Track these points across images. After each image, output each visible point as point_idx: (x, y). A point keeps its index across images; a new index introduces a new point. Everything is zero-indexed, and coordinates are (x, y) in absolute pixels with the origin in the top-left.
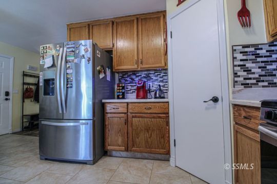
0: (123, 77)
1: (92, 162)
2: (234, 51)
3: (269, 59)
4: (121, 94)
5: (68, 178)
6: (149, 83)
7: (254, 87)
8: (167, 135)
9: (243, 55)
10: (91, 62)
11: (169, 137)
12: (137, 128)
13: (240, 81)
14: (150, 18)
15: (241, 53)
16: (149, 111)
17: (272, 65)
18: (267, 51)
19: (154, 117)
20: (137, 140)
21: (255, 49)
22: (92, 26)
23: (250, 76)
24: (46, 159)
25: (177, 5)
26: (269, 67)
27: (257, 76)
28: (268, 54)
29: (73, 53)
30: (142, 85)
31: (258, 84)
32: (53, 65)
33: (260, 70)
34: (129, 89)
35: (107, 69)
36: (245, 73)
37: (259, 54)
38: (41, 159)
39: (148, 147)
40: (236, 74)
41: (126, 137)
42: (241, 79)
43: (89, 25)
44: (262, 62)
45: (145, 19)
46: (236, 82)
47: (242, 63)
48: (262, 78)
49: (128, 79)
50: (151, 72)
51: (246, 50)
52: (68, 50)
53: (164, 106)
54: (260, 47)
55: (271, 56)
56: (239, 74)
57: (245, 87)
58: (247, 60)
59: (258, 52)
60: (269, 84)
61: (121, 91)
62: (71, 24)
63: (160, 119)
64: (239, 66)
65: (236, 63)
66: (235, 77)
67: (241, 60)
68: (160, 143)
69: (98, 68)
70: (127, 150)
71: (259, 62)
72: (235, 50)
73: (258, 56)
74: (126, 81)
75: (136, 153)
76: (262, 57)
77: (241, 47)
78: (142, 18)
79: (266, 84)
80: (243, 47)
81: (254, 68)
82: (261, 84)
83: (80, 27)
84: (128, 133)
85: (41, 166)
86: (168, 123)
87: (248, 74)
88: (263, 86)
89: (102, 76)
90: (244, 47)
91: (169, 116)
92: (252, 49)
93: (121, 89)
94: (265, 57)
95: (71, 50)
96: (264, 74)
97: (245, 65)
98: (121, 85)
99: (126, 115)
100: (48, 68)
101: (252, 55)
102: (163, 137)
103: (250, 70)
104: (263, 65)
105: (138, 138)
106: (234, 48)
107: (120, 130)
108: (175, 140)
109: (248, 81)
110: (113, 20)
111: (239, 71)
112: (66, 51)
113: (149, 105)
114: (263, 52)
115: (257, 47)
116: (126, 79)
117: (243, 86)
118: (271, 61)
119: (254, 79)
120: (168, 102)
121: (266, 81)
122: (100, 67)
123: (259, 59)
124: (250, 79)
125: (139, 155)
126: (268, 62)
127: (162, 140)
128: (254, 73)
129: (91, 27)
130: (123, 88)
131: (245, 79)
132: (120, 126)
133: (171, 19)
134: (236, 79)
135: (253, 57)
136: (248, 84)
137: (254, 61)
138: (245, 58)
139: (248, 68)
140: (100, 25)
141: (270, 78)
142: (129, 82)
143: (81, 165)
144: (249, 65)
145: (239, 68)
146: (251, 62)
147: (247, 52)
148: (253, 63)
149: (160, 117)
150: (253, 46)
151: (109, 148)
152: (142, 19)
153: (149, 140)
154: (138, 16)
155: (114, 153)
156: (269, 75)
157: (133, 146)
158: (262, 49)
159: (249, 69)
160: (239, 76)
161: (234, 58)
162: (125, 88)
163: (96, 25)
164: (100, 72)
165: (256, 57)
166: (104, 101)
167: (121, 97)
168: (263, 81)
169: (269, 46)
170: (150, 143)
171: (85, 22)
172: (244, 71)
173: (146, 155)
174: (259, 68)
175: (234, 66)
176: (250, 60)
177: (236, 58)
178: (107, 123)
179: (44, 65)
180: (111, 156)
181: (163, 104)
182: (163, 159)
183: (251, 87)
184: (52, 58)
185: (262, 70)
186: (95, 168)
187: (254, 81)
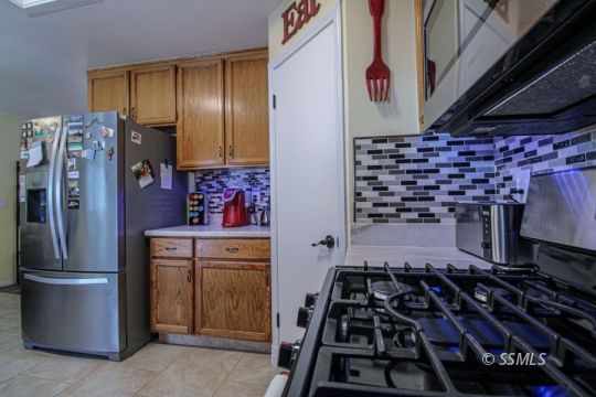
0: (203, 179)
1: (118, 356)
2: (356, 148)
3: (423, 166)
4: (197, 214)
5: (61, 387)
6: (254, 194)
7: (392, 222)
8: (268, 304)
9: (374, 158)
10: (115, 156)
11: (270, 307)
12: (212, 289)
13: (366, 209)
14: (250, 61)
15: (369, 152)
16: (234, 256)
17: (427, 177)
18: (419, 150)
19: (243, 268)
20: (211, 312)
21: (397, 146)
22: (136, 75)
23: (386, 199)
24: (35, 348)
25: (284, 42)
26: (421, 182)
27: (397, 199)
28: (421, 156)
29: (79, 140)
30: (231, 199)
31: (399, 216)
32: (44, 162)
33: (403, 188)
34: (215, 205)
35: (163, 166)
36: (376, 194)
37: (403, 156)
38: (26, 348)
39: (231, 326)
40: (359, 194)
41: (190, 307)
42: (368, 205)
43: (130, 73)
44: (409, 172)
45: (239, 62)
46: (360, 210)
47: (370, 173)
48: (408, 205)
49: (214, 183)
50: (259, 171)
51: (380, 146)
52: (71, 133)
53: (262, 244)
54: (406, 141)
55: (426, 161)
56: (365, 194)
57: (375, 221)
58: (380, 167)
59: (402, 151)
60: (420, 215)
61: (196, 209)
62: (95, 71)
63: (254, 272)
64: (365, 178)
65: (359, 174)
66: (356, 200)
67: (370, 168)
68: (255, 319)
69: (134, 168)
70: (193, 331)
71: (402, 172)
72: (359, 147)
73: (401, 159)
74: (211, 187)
75: (212, 339)
76: (408, 161)
77: (370, 141)
78: (234, 60)
79: (414, 215)
80: (374, 142)
81: (392, 183)
82: (404, 216)
83: (113, 77)
84: (194, 299)
85: (21, 362)
86: (268, 282)
87: (380, 195)
88: (409, 221)
89: (145, 182)
90: (376, 140)
91: (270, 266)
92: (391, 146)
93: (198, 205)
94: (415, 161)
95: (76, 132)
96: (411, 196)
97: (376, 178)
98: (196, 197)
99: (190, 262)
100: (36, 166)
101: (391, 157)
102: (260, 308)
103: (386, 189)
104: (410, 177)
105: (213, 308)
106: (358, 142)
107: (179, 292)
108: (278, 315)
109: (381, 210)
110: (177, 63)
111: (365, 189)
112: (68, 135)
113: (234, 244)
114: (411, 152)
115: (400, 141)
116: (211, 182)
117: (371, 219)
118: (427, 171)
119: (392, 205)
120: (269, 238)
121: (416, 210)
122: (139, 164)
123: (403, 167)
124: (385, 205)
125: (217, 342)
126: (419, 171)
127: (259, 314)
128: (392, 194)
129: (133, 76)
130: (201, 202)
131: (375, 205)
132: (179, 285)
133: (275, 68)
134: (359, 205)
135: (392, 162)
136: (381, 215)
137: (393, 171)
138: (376, 162)
139: (381, 183)
140: (150, 73)
141: (422, 204)
142: (215, 190)
143: (98, 361)
144: (384, 177)
145: (363, 184)
146: (388, 171)
147: (380, 152)
148: (391, 173)
149: (253, 268)
150: (392, 138)
151: (159, 327)
152: (232, 63)
153: (234, 313)
154: (225, 57)
155: (171, 338)
156: (421, 199)
157: (203, 324)
158: (409, 145)
159: (384, 185)
160: (364, 200)
161: (357, 163)
162: (206, 202)
163: (143, 73)
164: (139, 174)
165: (397, 162)
166: (148, 233)
167: (196, 220)
168: (409, 210)
169: (424, 139)
170: (235, 318)
171: (122, 67)
172: (375, 189)
173: (232, 342)
174: (403, 183)
175: (357, 179)
176: (387, 167)
177: (360, 163)
178: (154, 278)
179: (27, 160)
180: (165, 343)
181: (260, 241)
182: (263, 350)
183: (387, 221)
184: (40, 147)
185: (408, 189)
186: (120, 369)
187: (392, 210)
